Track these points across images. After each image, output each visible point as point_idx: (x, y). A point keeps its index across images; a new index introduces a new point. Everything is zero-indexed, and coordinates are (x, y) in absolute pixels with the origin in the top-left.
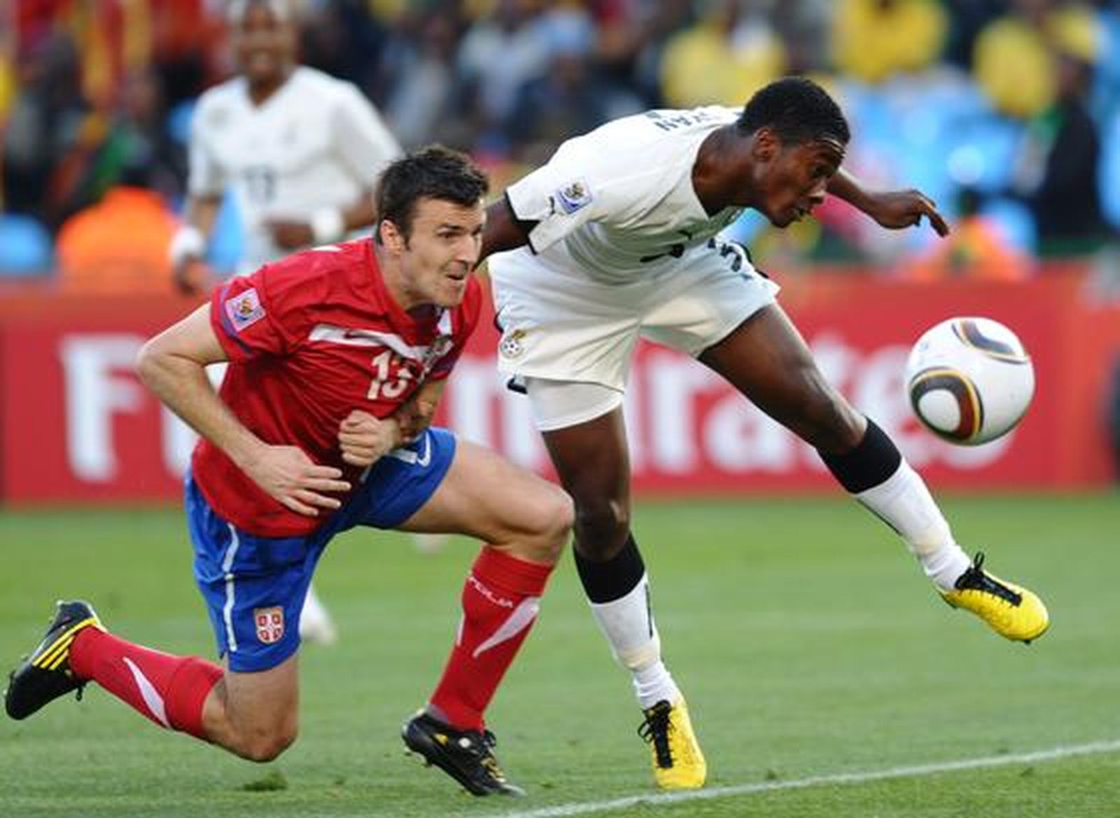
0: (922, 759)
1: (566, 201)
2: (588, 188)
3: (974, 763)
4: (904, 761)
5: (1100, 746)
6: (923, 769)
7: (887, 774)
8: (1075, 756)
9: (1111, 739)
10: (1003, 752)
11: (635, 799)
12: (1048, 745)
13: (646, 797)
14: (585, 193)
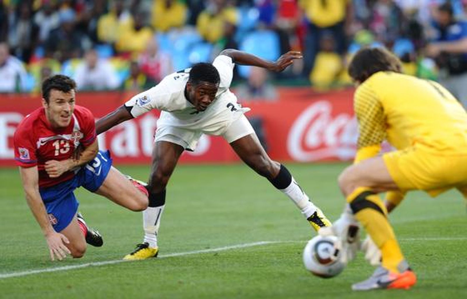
0: (181, 250)
1: (141, 101)
2: (149, 98)
3: (198, 252)
4: (176, 251)
5: (239, 246)
6: (182, 254)
7: (170, 255)
8: (231, 249)
9: (243, 244)
10: (208, 248)
11: (88, 264)
12: (223, 246)
13: (92, 264)
14: (148, 99)
